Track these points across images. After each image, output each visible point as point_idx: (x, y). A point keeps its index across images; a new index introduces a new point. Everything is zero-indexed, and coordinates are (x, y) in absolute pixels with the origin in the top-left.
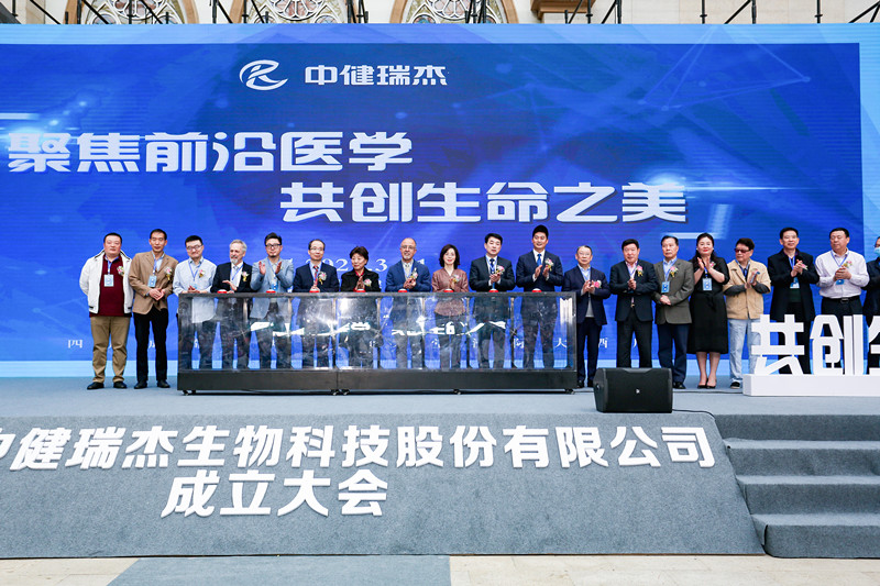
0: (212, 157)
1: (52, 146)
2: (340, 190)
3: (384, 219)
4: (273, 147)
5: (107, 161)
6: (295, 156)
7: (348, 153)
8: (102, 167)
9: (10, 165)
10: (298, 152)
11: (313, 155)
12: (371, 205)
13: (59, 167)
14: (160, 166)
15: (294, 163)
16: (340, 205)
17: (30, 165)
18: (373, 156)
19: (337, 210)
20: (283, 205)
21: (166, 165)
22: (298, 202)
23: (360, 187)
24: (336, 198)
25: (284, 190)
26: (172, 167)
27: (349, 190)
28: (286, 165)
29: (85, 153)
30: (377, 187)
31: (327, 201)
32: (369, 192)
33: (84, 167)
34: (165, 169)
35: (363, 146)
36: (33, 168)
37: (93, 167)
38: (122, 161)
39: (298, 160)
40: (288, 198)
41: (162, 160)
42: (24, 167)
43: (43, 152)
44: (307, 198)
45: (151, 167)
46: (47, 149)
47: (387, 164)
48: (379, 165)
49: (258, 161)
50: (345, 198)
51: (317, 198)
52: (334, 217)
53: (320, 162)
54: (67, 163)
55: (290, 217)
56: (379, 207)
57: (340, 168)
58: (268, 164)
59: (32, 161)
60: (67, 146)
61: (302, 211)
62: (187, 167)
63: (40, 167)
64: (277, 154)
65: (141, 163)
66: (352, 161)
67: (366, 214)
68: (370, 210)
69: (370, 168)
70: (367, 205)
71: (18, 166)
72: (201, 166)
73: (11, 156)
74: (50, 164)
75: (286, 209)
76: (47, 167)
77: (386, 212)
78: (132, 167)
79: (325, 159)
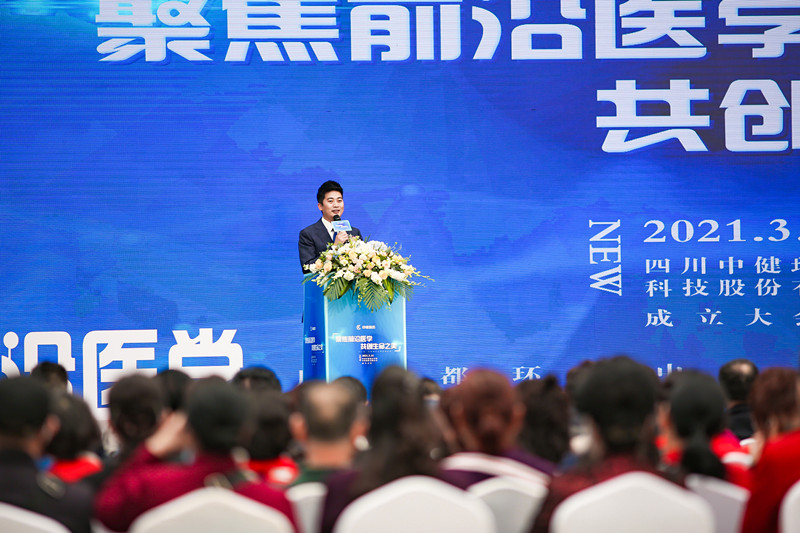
0: (471, 33)
1: (174, 13)
2: (703, 94)
3: (781, 146)
4: (581, 14)
5: (279, 42)
6: (620, 31)
7: (716, 25)
8: (269, 53)
9: (101, 49)
10: (626, 23)
11: (653, 29)
12: (759, 120)
13: (190, 52)
14: (377, 50)
15: (619, 44)
16: (704, 121)
17: (137, 48)
18: (760, 30)
19: (698, 130)
20: (602, 122)
21: (387, 49)
22: (627, 116)
23: (738, 89)
24: (696, 108)
25: (603, 95)
26: (398, 52)
27: (718, 94)
28: (605, 49)
29: (237, 27)
30: (769, 87)
31: (680, 114)
32: (753, 98)
33: (236, 53)
34: (385, 56)
35: (742, 12)
36: (142, 54)
37: (253, 52)
38: (306, 42)
39: (627, 39)
40: (610, 109)
41: (380, 40)
42: (126, 53)
43: (159, 24)
44: (643, 108)
45: (360, 52)
46: (167, 19)
47: (787, 46)
48: (771, 46)
49: (554, 41)
50: (711, 108)
51: (662, 108)
52: (693, 143)
53: (666, 42)
54: (206, 45)
55: (614, 144)
56: (773, 124)
57: (701, 52)
58: (571, 48)
59: (140, 41)
60: (205, 13)
61: (635, 133)
62: (425, 52)
63: (155, 53)
64: (587, 27)
65: (342, 44)
66: (723, 39)
67: (749, 137)
68: (756, 130)
69: (757, 53)
70: (752, 121)
71: (116, 50)
72: (451, 50)
73: (102, 32)
74: (173, 46)
75: (606, 130)
76: (169, 52)
77: (786, 134)
78: (326, 53)
79: (675, 35)
